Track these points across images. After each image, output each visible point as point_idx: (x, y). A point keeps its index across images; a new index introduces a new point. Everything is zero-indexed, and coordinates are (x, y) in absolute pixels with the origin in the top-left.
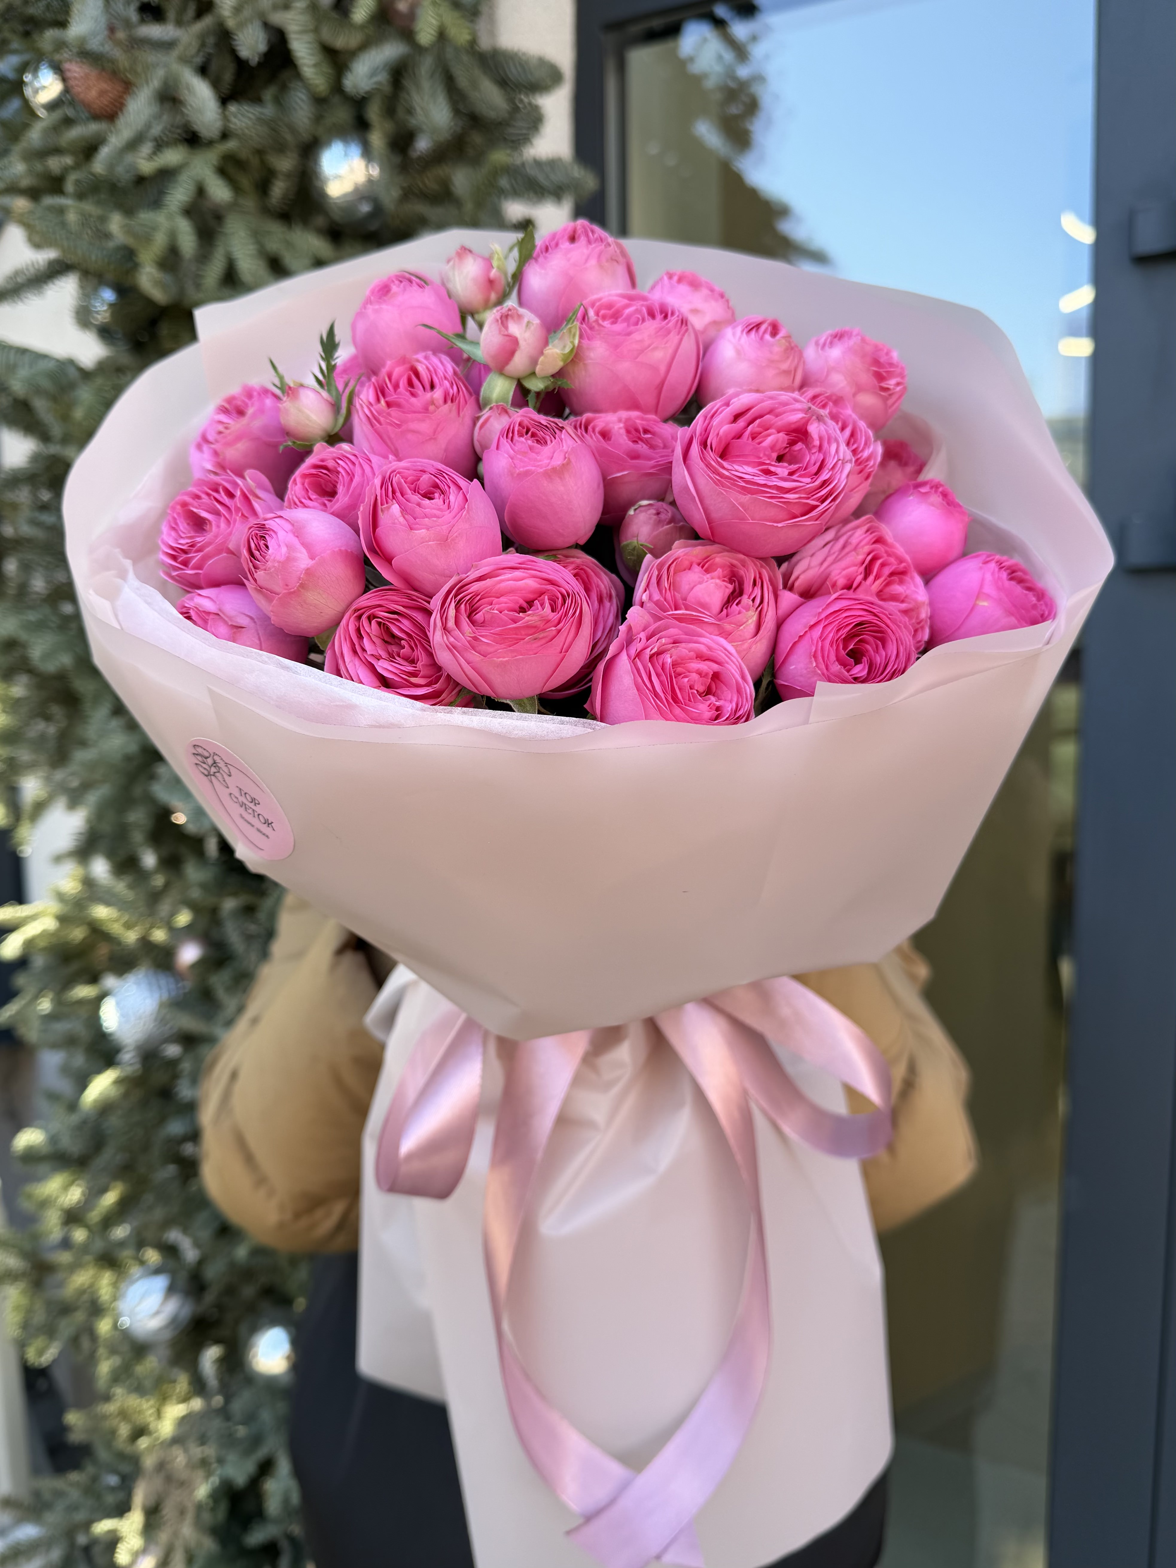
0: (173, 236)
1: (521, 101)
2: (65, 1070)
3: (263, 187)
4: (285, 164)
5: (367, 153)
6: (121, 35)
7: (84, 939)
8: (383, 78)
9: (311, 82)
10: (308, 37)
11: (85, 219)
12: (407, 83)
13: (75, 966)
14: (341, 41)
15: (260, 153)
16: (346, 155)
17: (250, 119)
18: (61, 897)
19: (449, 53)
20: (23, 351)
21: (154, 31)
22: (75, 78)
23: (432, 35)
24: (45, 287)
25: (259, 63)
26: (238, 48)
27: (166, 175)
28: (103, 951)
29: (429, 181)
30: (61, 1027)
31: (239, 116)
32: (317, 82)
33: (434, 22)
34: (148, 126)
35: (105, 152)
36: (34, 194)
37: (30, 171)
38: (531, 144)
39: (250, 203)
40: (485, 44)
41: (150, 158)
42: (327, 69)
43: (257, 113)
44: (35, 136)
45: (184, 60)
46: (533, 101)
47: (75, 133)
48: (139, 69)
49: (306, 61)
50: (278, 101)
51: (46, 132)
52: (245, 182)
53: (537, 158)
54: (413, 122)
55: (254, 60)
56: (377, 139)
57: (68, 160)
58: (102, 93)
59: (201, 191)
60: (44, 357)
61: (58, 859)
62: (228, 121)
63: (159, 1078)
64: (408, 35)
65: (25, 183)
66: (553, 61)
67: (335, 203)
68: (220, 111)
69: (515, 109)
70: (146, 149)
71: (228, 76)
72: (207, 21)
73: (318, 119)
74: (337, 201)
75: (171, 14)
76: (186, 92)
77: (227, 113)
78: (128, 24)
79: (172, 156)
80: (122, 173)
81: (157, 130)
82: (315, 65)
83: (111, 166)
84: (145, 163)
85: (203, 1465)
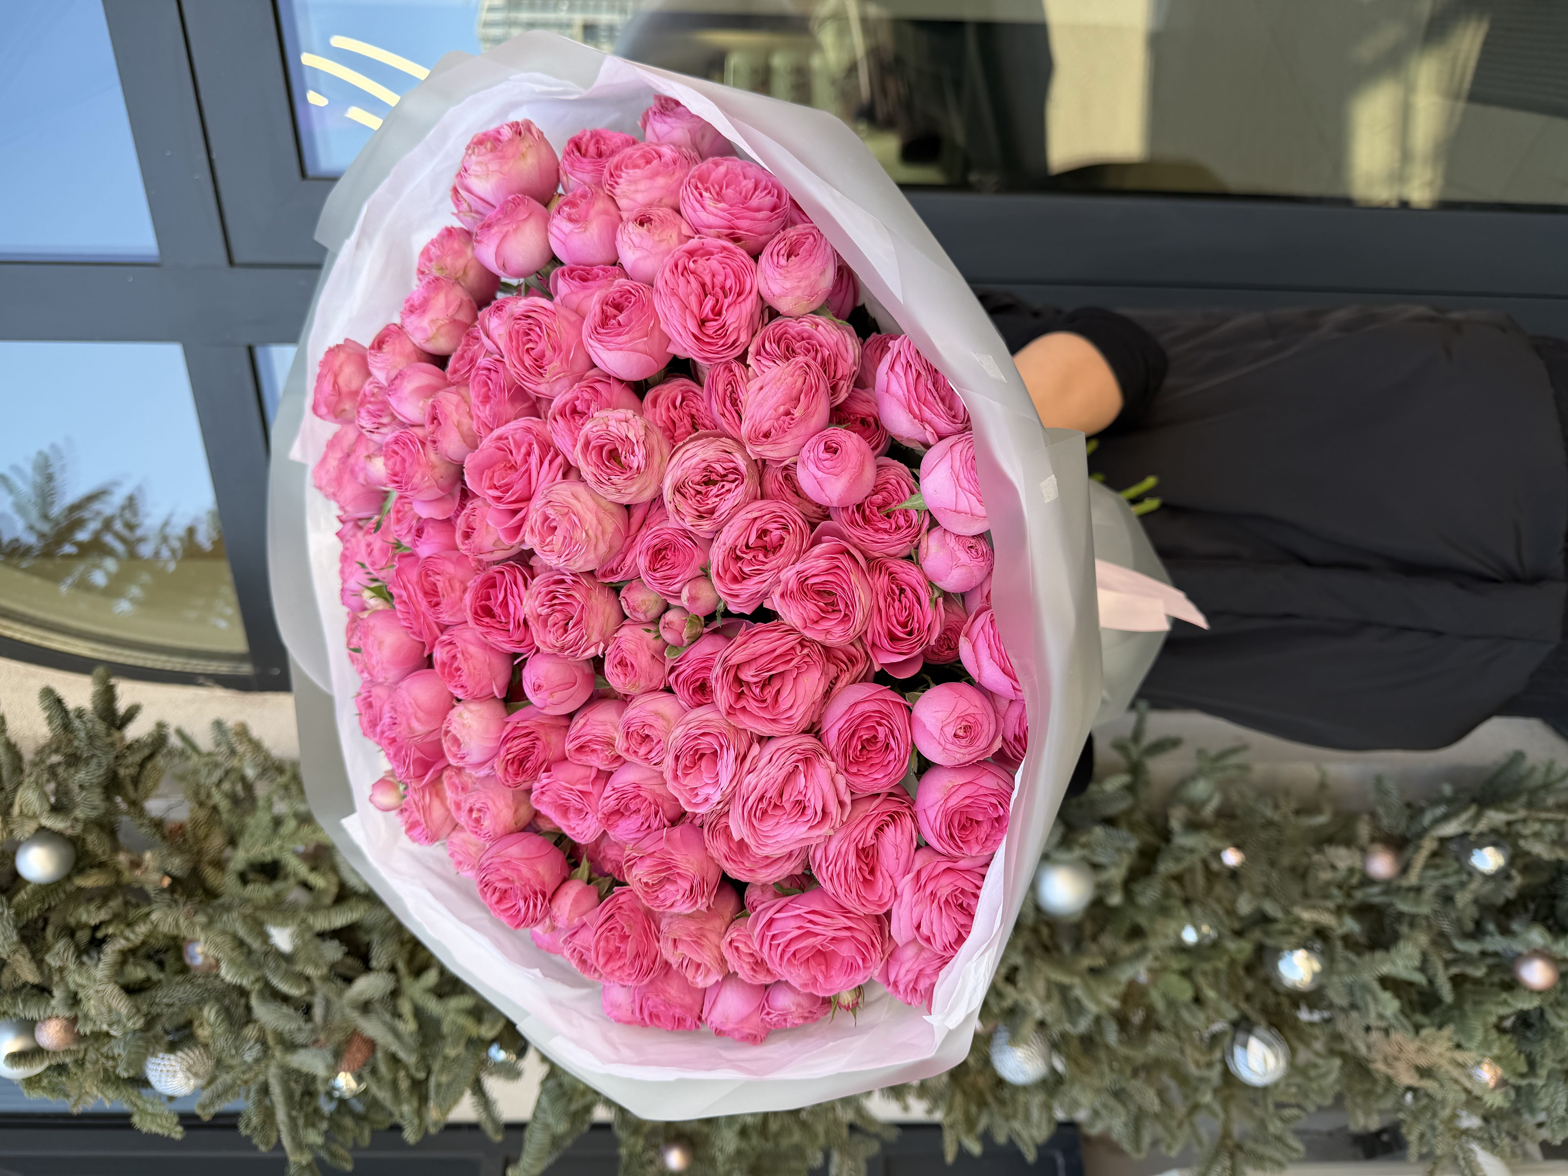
0: (458, 1011)
2: (1069, 1110)
6: (322, 1037)
9: (363, 914)
10: (332, 912)
11: (446, 1070)
14: (334, 890)
17: (381, 951)
18: (933, 1107)
21: (318, 1012)
24: (490, 1098)
25: (347, 946)
26: (336, 959)
27: (419, 1013)
31: (379, 959)
32: (362, 910)
34: (385, 1023)
35: (402, 1055)
36: (423, 1100)
37: (409, 1102)
41: (406, 1022)
42: (353, 902)
43: (378, 946)
44: (383, 1095)
45: (340, 994)
47: (383, 1068)
48: (345, 1025)
49: (349, 917)
50: (369, 931)
51: (380, 1088)
55: (344, 949)
57: (402, 1074)
58: (359, 1050)
59: (431, 990)
60: (539, 1102)
62: (383, 967)
65: (415, 1103)
68: (376, 972)
70: (400, 1026)
71: (350, 961)
76: (363, 996)
77: (377, 968)
78: (313, 1031)
79: (406, 1007)
80: (416, 1042)
81: (388, 1017)
83: (411, 1051)
84: (409, 1026)
85: (1386, 1031)
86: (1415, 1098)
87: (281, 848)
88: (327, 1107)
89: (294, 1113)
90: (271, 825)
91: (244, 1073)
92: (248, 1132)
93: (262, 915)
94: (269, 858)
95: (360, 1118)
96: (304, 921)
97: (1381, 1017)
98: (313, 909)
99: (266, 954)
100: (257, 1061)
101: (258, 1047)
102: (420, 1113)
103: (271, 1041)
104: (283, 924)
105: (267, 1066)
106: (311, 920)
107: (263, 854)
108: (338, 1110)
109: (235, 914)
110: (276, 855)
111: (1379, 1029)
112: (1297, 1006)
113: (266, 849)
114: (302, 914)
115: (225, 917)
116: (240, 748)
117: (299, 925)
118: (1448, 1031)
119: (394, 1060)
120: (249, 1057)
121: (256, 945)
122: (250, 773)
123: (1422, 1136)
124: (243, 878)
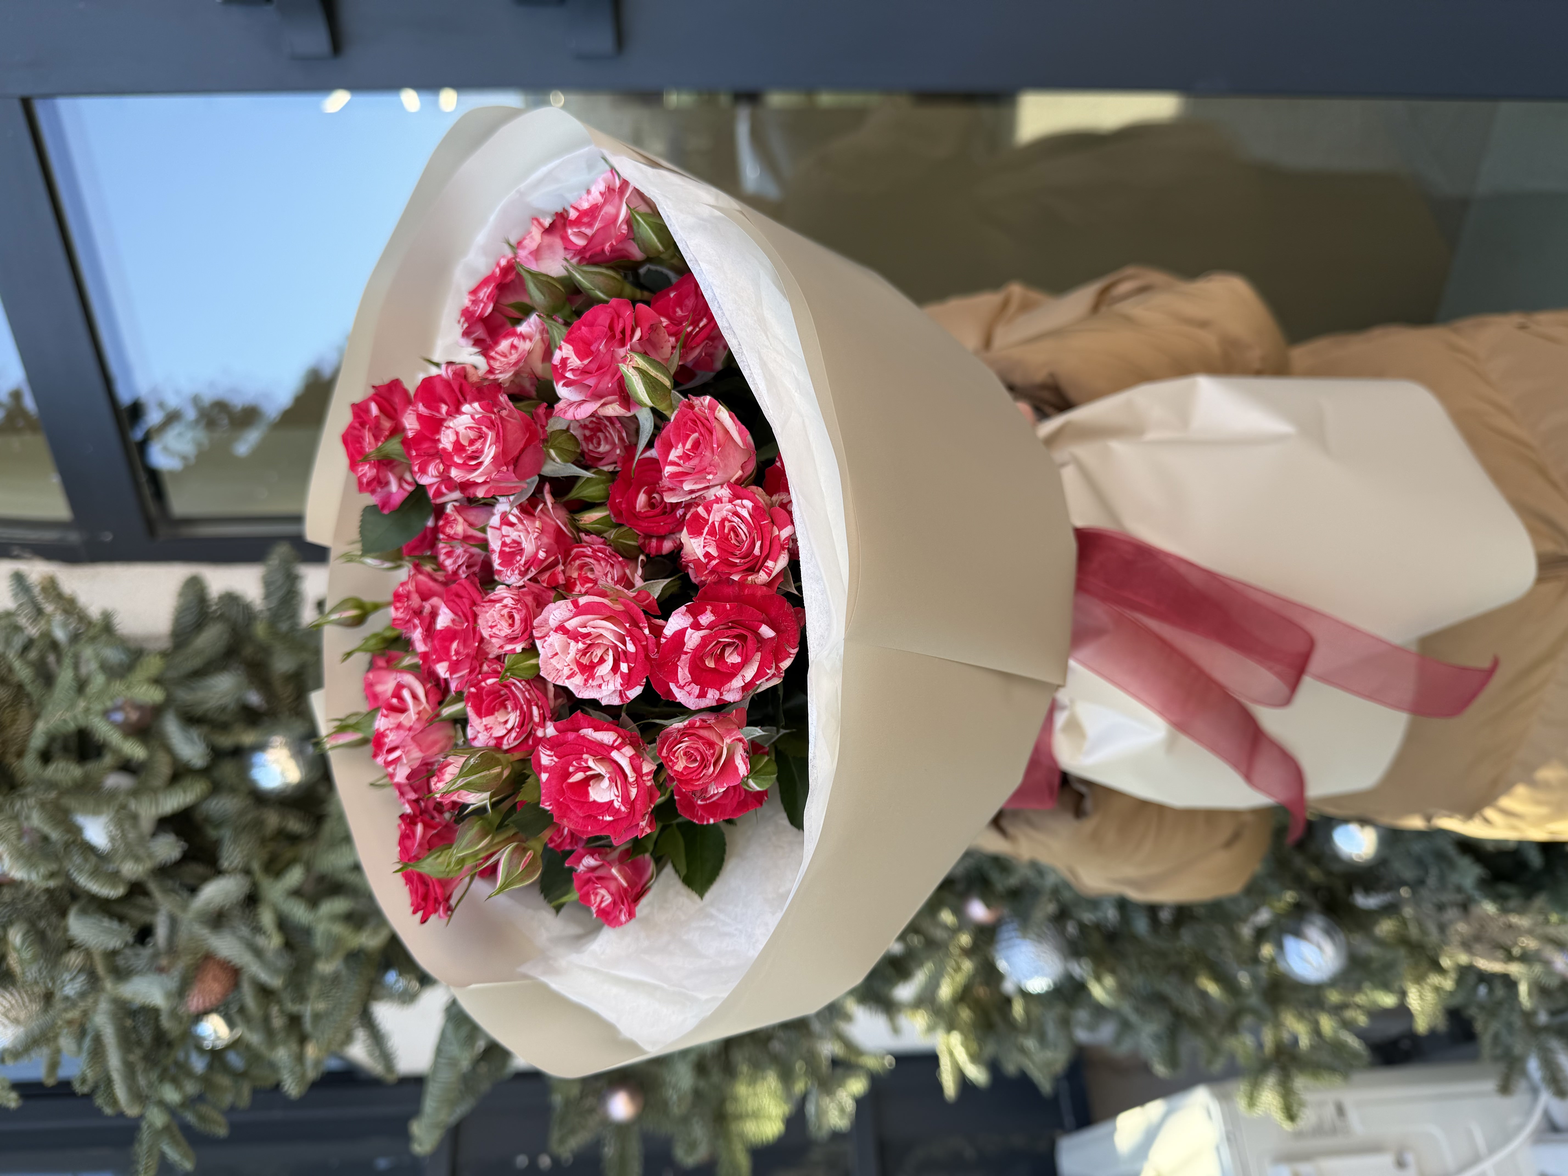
0: (334, 918)
1: (215, 611)
2: (1092, 1027)
3: (294, 839)
4: (272, 819)
5: (261, 747)
6: (164, 962)
7: (970, 1008)
8: (195, 733)
9: (199, 794)
10: (161, 797)
11: (323, 995)
12: (199, 711)
13: (996, 1018)
14: (164, 769)
15: (263, 841)
16: (264, 766)
17: (234, 850)
18: (931, 1029)
19: (172, 674)
20: (439, 1051)
21: (161, 932)
22: (204, 1002)
23: (156, 690)
24: (383, 1031)
25: (186, 841)
26: (173, 859)
27: (283, 924)
28: (981, 991)
29: (285, 692)
30: (1052, 1031)
31: (231, 859)
32: (199, 790)
33: (145, 687)
34: (241, 938)
35: (264, 976)
36: (303, 1040)
37: (285, 1043)
38: (251, 602)
39: (306, 851)
40: (165, 644)
41: (269, 937)
42: (187, 782)
43: (229, 844)
44: (255, 1038)
45: (185, 907)
46: (216, 600)
47: (252, 1005)
48: (194, 946)
49: (181, 800)
50: (219, 825)
51: (251, 1029)
52: (288, 854)
53: (262, 597)
54: (232, 706)
55: (183, 844)
56: (248, 738)
57: (275, 1010)
58: (215, 979)
59: (297, 893)
60: (443, 1033)
61: (896, 1030)
62: (236, 869)
63: (1096, 940)
64: (156, 711)
65: (294, 1047)
66: (181, 584)
67: (306, 775)
68: (227, 875)
69: (222, 617)
70: (261, 940)
71: (199, 869)
72: (153, 887)
73: (233, 790)
74: (304, 774)
75: (146, 918)
76: (211, 906)
77: (230, 869)
78: (156, 955)
79: (267, 918)
80: (282, 963)
81: (245, 931)
82: (185, 792)
83: (275, 971)
84: (273, 942)
85: (1465, 907)
86: (1491, 990)
87: (87, 711)
88: (199, 1064)
89: (132, 1058)
90: (74, 684)
91: (65, 1010)
92: (85, 1089)
93: (69, 802)
94: (72, 726)
95: (238, 1076)
96: (123, 807)
97: (1459, 889)
98: (135, 793)
99: (67, 845)
100: (83, 995)
101: (82, 978)
102: (300, 1058)
103: (101, 969)
104: (96, 812)
105: (96, 1002)
106: (133, 805)
107: (65, 721)
108: (210, 1067)
109: (32, 801)
110: (82, 722)
111: (1455, 904)
112: (1350, 891)
113: (68, 716)
114: (121, 798)
115: (18, 806)
116: (49, 608)
117: (117, 811)
118: (1540, 901)
119: (265, 992)
120: (71, 989)
121: (55, 835)
122: (60, 634)
123: (1496, 1038)
124: (46, 757)
